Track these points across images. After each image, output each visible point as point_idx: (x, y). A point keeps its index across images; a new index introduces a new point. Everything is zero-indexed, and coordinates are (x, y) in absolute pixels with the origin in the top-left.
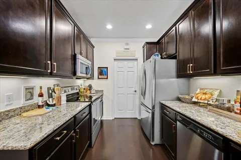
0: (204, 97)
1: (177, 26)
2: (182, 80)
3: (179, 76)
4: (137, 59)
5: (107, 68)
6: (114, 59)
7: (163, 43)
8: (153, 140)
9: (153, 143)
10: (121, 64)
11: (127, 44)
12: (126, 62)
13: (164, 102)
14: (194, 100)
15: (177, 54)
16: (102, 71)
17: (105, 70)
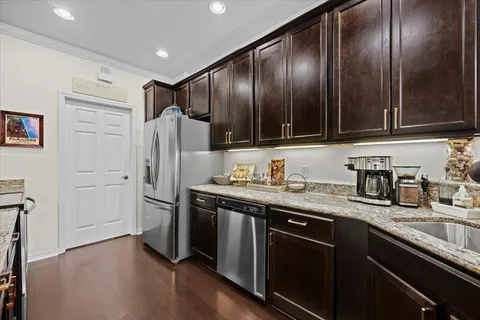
0: (241, 174)
1: (211, 72)
2: (216, 154)
3: (213, 147)
4: (130, 110)
5: (41, 118)
6: (67, 99)
7: (185, 92)
8: (177, 255)
9: (176, 261)
10: (86, 113)
11: (107, 71)
12: (101, 112)
13: (194, 188)
14: (232, 179)
15: (211, 114)
16: (21, 123)
17: (35, 122)
